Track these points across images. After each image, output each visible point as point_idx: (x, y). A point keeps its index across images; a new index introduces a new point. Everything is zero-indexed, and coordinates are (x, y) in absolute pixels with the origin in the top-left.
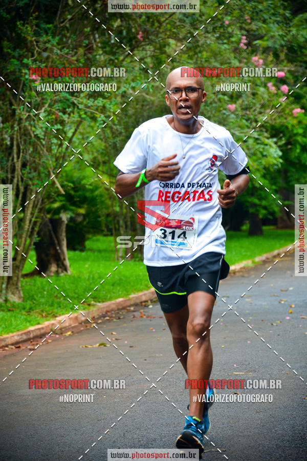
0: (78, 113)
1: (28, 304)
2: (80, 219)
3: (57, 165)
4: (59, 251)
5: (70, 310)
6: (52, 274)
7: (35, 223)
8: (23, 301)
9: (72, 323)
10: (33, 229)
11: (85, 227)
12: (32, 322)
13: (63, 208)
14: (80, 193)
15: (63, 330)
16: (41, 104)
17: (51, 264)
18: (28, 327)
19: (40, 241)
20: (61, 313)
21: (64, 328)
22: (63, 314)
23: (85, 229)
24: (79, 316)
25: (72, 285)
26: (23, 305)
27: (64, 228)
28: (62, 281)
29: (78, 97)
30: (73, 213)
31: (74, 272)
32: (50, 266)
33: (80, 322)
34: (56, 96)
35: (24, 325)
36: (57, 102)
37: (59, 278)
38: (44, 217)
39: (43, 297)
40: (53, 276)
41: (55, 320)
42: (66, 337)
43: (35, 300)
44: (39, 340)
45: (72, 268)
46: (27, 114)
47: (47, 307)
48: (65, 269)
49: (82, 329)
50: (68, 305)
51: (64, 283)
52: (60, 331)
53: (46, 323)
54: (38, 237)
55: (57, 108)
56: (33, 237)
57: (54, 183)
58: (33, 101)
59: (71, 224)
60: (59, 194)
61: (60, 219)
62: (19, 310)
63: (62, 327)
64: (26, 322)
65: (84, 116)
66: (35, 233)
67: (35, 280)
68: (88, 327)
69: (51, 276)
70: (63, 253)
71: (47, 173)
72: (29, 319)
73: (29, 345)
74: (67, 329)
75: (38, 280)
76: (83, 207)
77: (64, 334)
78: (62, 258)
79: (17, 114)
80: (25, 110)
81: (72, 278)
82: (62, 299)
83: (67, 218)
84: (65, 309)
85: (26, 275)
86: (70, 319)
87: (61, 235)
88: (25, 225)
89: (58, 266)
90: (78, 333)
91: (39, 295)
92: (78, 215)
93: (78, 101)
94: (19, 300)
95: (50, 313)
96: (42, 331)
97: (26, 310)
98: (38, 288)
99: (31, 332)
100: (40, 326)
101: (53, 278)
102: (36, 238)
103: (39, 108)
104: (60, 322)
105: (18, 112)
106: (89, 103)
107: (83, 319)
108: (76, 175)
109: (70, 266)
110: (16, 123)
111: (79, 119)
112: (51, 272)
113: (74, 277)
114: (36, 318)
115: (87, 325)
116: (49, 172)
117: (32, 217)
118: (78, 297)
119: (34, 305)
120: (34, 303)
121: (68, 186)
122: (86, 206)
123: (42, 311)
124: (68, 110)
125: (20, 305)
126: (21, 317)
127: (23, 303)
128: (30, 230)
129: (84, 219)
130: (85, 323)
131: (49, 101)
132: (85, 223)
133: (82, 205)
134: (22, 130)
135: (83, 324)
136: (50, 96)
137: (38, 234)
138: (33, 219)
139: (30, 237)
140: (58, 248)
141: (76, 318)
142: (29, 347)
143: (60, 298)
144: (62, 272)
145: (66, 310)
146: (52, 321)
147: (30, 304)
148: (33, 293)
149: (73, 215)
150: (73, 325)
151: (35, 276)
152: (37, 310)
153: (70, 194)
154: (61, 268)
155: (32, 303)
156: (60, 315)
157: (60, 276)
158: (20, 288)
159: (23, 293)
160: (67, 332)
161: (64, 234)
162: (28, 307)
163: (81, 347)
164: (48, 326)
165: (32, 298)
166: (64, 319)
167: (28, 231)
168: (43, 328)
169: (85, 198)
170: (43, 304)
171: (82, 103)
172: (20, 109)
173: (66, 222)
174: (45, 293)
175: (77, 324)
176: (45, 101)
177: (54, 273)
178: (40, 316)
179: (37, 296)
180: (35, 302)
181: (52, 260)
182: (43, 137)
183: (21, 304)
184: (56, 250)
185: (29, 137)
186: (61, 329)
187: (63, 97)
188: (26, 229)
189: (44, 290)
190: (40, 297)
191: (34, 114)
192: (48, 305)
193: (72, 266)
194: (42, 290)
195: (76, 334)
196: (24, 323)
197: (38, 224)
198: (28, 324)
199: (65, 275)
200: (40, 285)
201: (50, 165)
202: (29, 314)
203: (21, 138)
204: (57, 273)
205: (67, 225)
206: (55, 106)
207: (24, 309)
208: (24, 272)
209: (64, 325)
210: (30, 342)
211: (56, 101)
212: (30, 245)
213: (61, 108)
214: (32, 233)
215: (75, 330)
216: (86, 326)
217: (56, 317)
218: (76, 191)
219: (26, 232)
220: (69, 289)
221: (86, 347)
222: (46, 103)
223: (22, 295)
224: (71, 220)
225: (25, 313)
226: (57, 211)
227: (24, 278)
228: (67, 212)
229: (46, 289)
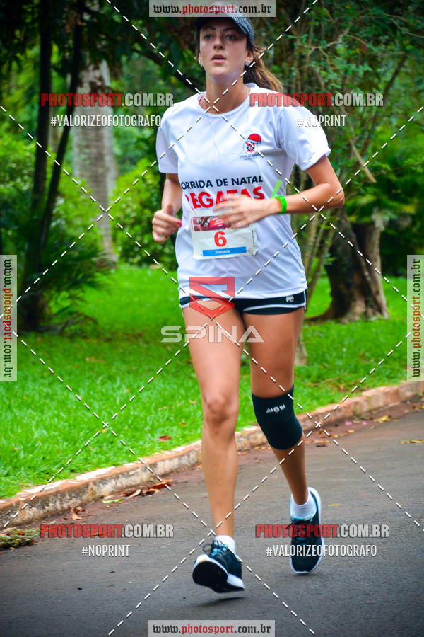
0: (401, 42)
1: (315, 370)
2: (406, 223)
3: (363, 133)
4: (369, 279)
5: (386, 379)
6: (357, 318)
7: (326, 232)
8: (308, 363)
9: (389, 400)
10: (322, 242)
11: (415, 236)
12: (322, 400)
13: (378, 205)
14: (407, 178)
15: (374, 412)
16: (337, 30)
17: (355, 300)
18: (316, 407)
19: (334, 263)
20: (371, 384)
21: (375, 409)
22: (374, 386)
23: (415, 240)
24: (401, 390)
25: (389, 337)
26: (308, 371)
27: (376, 239)
28: (374, 330)
29: (400, 15)
30: (395, 213)
31: (395, 314)
32: (353, 304)
33: (404, 399)
34: (362, 14)
35: (308, 405)
36: (365, 25)
37: (368, 324)
38: (343, 221)
39: (339, 357)
40: (358, 321)
41: (360, 396)
42: (378, 426)
43: (327, 362)
44: (333, 429)
45: (392, 307)
46: (314, 48)
47: (346, 374)
48: (379, 309)
49: (406, 411)
50: (383, 372)
51: (377, 333)
52: (368, 414)
53: (346, 402)
54: (331, 257)
55: (365, 35)
56: (323, 256)
57: (357, 165)
58: (323, 26)
59: (391, 232)
60: (366, 183)
61: (372, 223)
62: (300, 379)
63: (372, 408)
64: (313, 399)
65: (409, 47)
66: (326, 250)
67: (328, 329)
68: (417, 409)
69: (355, 321)
70: (375, 282)
71: (346, 148)
72: (316, 394)
73: (317, 438)
74: (380, 411)
75: (334, 328)
76: (413, 202)
77: (375, 421)
78: (374, 290)
79: (297, 48)
80: (310, 41)
81: (391, 325)
82: (372, 361)
83: (384, 222)
84: (378, 378)
85: (314, 320)
86: (386, 394)
87: (372, 252)
88: (309, 235)
89: (367, 303)
90: (399, 418)
91: (334, 354)
92: (403, 215)
93: (401, 21)
94: (300, 362)
95: (352, 383)
96: (339, 415)
97: (312, 379)
98: (333, 342)
99: (320, 416)
100: (335, 407)
101: (359, 324)
102: (328, 259)
103: (334, 36)
104: (368, 400)
105: (297, 44)
106: (418, 24)
107: (409, 394)
108: (400, 147)
109: (387, 304)
110: (296, 63)
111: (402, 53)
112: (355, 314)
113: (394, 324)
114: (328, 392)
115: (415, 404)
116: (349, 145)
117: (322, 223)
118: (399, 358)
119: (325, 370)
120: (325, 367)
121: (381, 168)
122: (416, 200)
123: (339, 381)
124: (383, 38)
125: (302, 371)
126: (303, 391)
127: (306, 366)
128: (318, 245)
129: (414, 224)
130: (410, 401)
131: (351, 24)
132: (414, 230)
133: (409, 199)
134: (305, 76)
135: (408, 403)
136: (351, 15)
137: (333, 251)
138: (323, 227)
139: (318, 255)
140: (367, 273)
141: (397, 393)
142: (316, 441)
143: (368, 359)
144: (374, 314)
145: (380, 379)
146: (356, 399)
147: (320, 369)
148: (325, 350)
149: (394, 217)
150: (391, 405)
151: (329, 321)
152: (330, 380)
153: (389, 181)
154: (372, 307)
155: (322, 367)
156: (369, 388)
157: (371, 322)
158: (301, 343)
159: (307, 349)
160: (380, 417)
161: (376, 250)
162: (315, 373)
163: (403, 442)
164: (349, 406)
165: (321, 360)
166: (377, 394)
167: (314, 246)
168: (338, 409)
169: (415, 186)
170: (340, 370)
171: (406, 25)
172: (301, 40)
173: (382, 228)
174: (345, 350)
175: (397, 403)
176: (343, 25)
177: (360, 316)
178: (336, 389)
179: (331, 355)
180: (326, 365)
181: (356, 294)
182: (339, 87)
183: (304, 368)
184: (364, 277)
185: (316, 87)
186: (370, 411)
187: (374, 15)
188: (311, 244)
189: (343, 345)
190: (335, 357)
191: (325, 47)
192: (348, 371)
193: (390, 304)
194: (339, 345)
195: (396, 420)
196: (308, 402)
197: (331, 235)
198: (315, 403)
199: (379, 319)
200: (336, 336)
201: (351, 133)
202: (316, 386)
203: (302, 89)
204: (365, 315)
205: (383, 234)
206: (361, 32)
207: (309, 377)
208: (310, 314)
209: (375, 405)
210: (318, 433)
211: (363, 24)
212: (318, 270)
213: (370, 35)
214: (321, 248)
215: (394, 414)
216: (414, 407)
217: (362, 390)
218: (399, 175)
219: (311, 248)
220: (384, 344)
221: (412, 442)
222: (345, 28)
223: (305, 354)
224: (391, 224)
225: (310, 384)
226: (366, 210)
227: (310, 325)
228: (384, 211)
229: (346, 342)
